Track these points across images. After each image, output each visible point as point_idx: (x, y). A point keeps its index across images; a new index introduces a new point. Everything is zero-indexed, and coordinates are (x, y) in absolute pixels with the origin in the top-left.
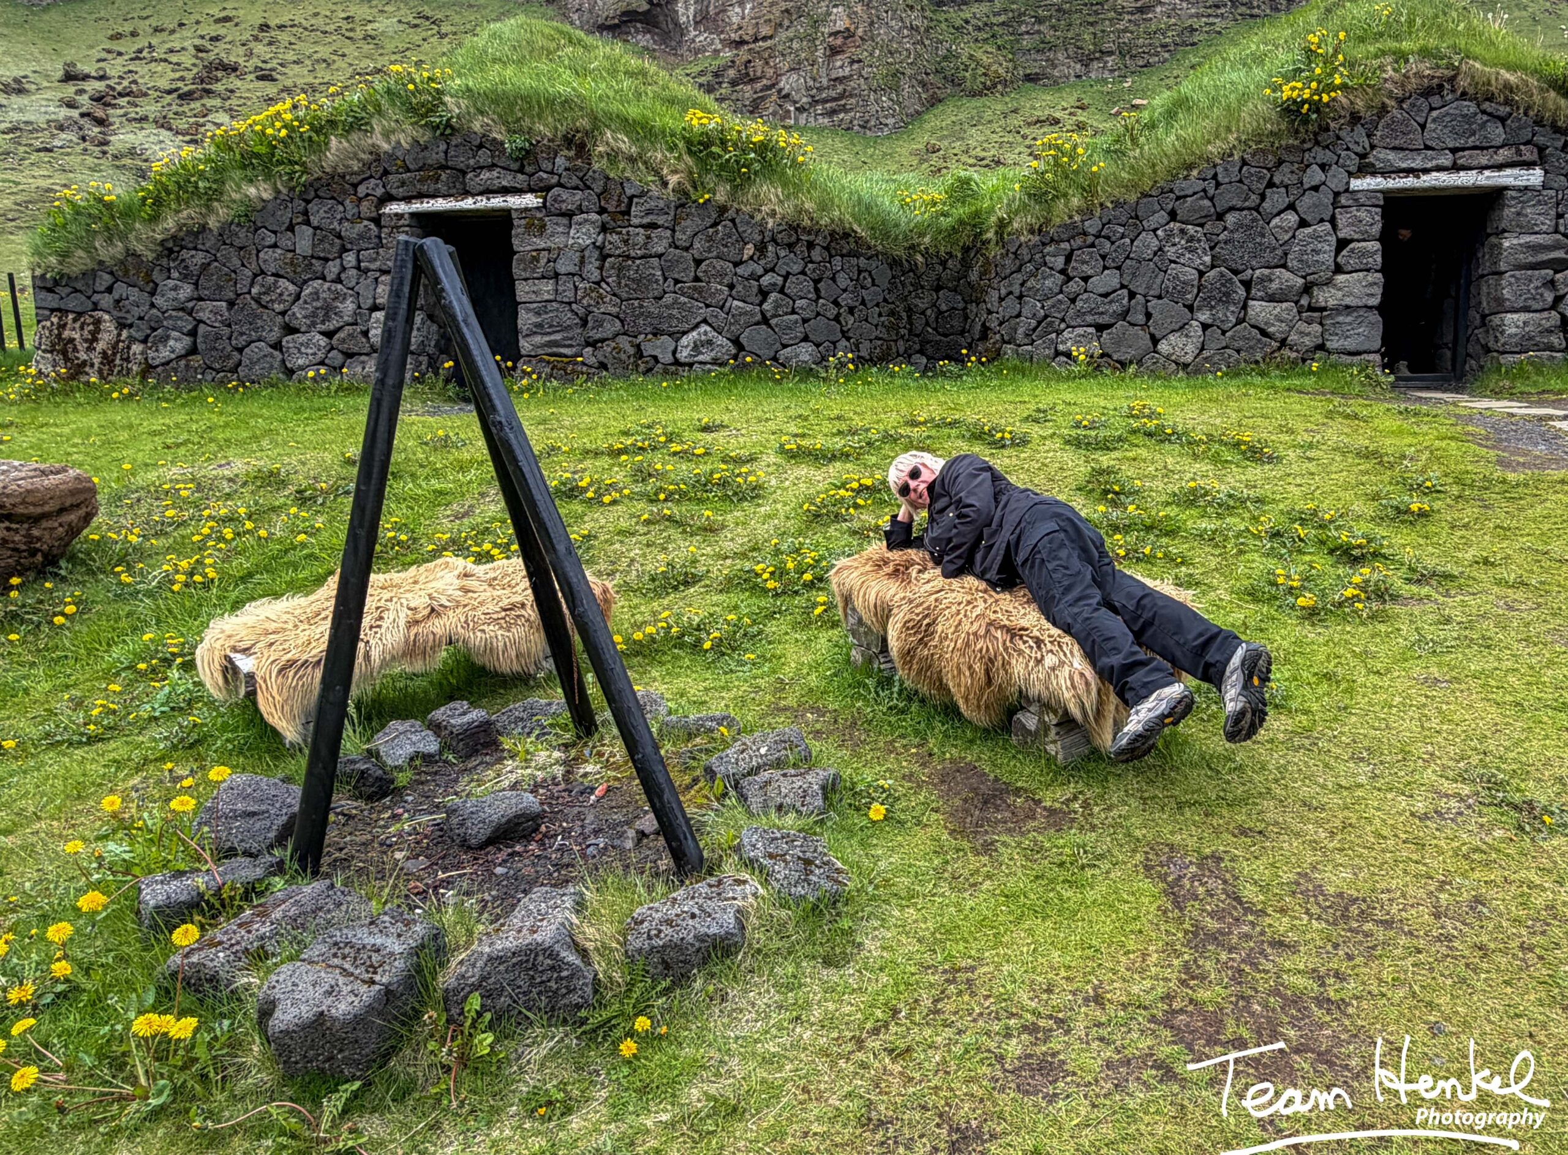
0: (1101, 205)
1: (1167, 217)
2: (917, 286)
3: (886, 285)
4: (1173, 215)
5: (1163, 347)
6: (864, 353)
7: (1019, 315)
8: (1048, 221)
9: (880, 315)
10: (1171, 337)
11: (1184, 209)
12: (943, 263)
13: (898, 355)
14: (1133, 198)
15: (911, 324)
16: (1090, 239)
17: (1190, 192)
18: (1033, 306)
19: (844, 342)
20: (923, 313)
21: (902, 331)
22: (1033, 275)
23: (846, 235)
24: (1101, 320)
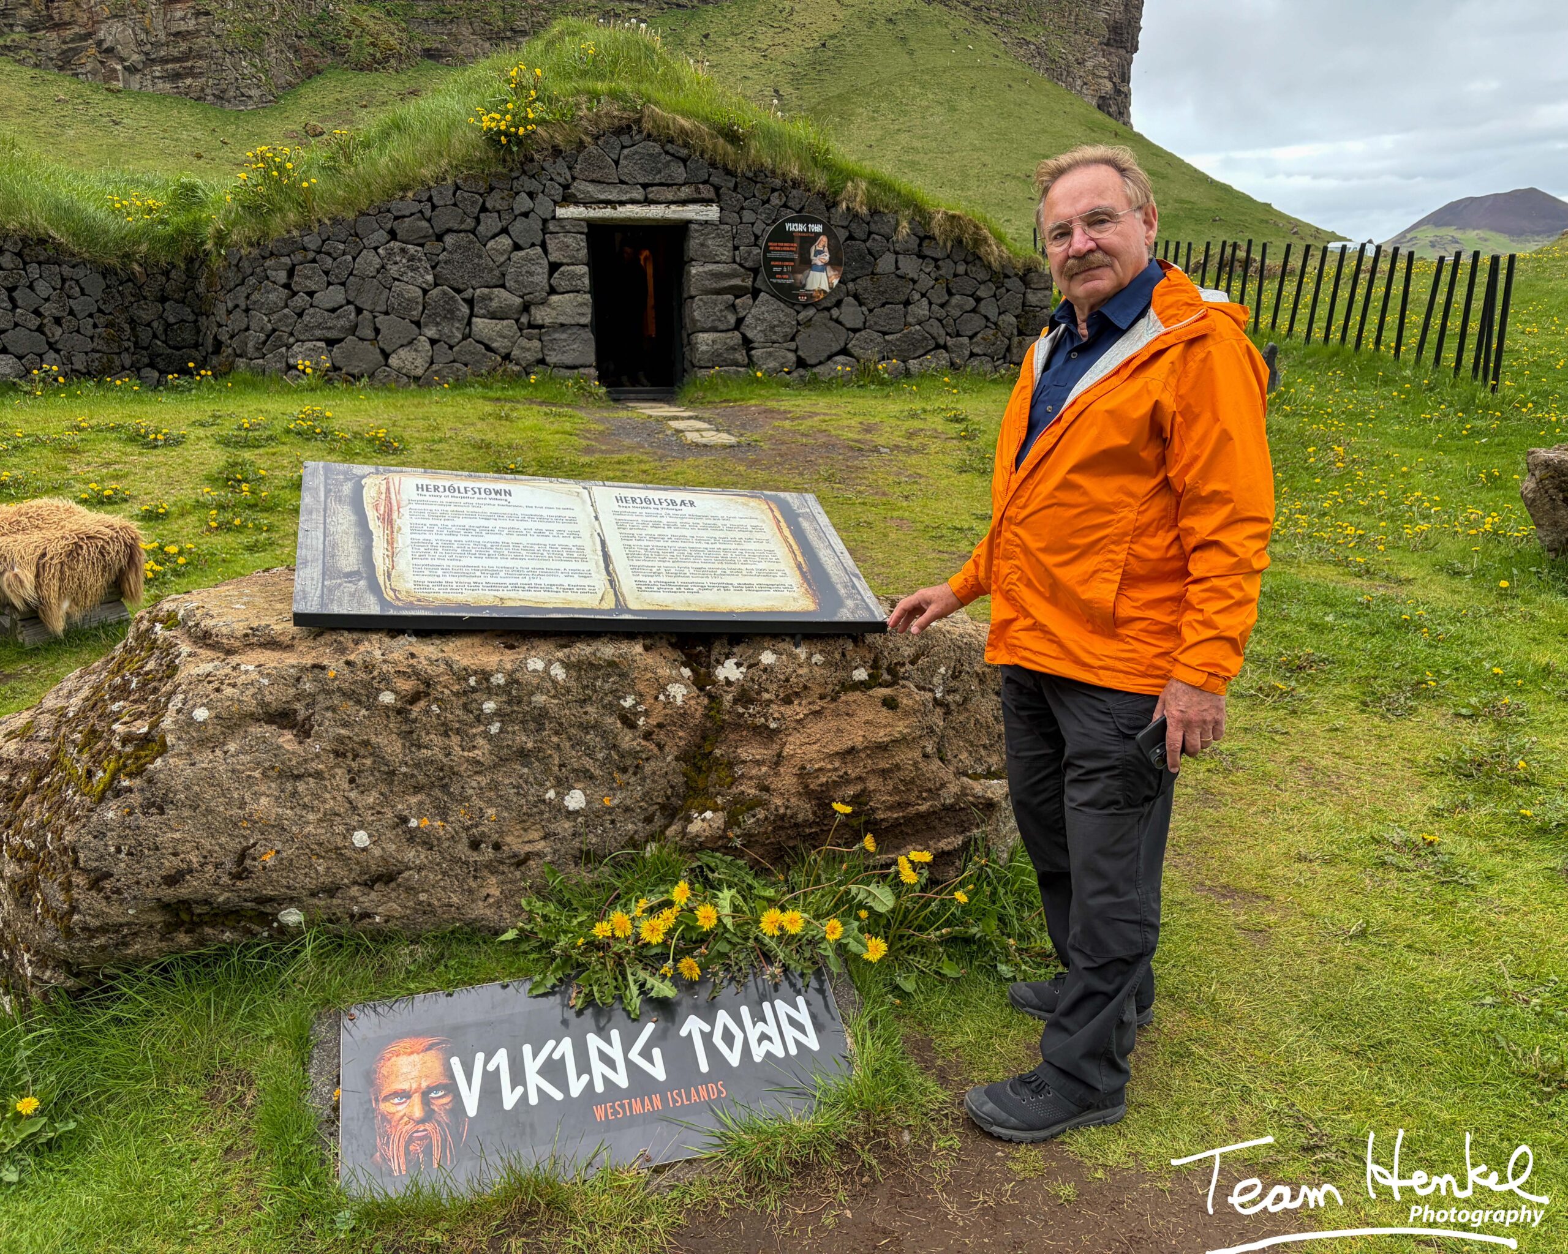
0: (319, 221)
1: (387, 237)
2: (140, 297)
3: (99, 294)
4: (393, 235)
5: (393, 361)
6: (79, 366)
7: (247, 329)
8: (265, 235)
9: (95, 326)
10: (402, 352)
11: (402, 228)
12: (166, 274)
13: (124, 368)
14: (351, 215)
15: (137, 337)
16: (311, 255)
17: (407, 213)
18: (259, 319)
19: (52, 355)
20: (149, 325)
21: (126, 344)
22: (255, 289)
23: (42, 241)
24: (330, 335)
